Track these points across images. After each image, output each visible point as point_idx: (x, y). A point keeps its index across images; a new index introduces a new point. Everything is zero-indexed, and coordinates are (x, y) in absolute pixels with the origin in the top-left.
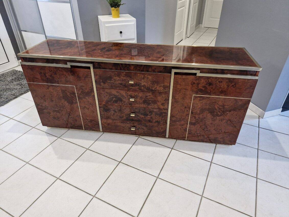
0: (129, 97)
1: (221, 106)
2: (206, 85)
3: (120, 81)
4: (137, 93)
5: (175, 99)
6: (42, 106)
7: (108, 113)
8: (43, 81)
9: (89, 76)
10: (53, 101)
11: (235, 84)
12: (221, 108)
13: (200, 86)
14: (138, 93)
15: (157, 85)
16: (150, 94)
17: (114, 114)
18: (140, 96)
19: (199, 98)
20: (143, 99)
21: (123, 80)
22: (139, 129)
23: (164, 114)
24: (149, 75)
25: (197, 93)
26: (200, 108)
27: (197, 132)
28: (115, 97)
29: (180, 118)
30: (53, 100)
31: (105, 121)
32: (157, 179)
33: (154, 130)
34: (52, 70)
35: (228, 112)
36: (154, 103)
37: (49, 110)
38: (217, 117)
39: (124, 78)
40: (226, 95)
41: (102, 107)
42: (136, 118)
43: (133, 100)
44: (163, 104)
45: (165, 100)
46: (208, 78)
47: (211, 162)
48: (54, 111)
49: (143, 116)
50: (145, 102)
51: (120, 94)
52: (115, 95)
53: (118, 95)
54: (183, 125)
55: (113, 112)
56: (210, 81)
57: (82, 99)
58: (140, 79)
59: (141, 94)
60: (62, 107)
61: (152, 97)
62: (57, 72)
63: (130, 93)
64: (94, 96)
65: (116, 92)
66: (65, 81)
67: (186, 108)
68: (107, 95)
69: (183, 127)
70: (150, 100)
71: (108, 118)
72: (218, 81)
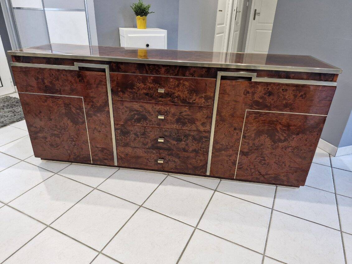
0: (157, 113)
1: (285, 126)
2: (265, 95)
3: (145, 90)
4: (168, 108)
5: (221, 116)
6: (36, 127)
7: (127, 138)
8: (40, 90)
9: (103, 83)
10: (51, 120)
11: (305, 94)
12: (285, 130)
13: (256, 97)
14: (170, 109)
15: (197, 95)
16: (186, 109)
17: (135, 139)
19: (254, 115)
20: (176, 117)
21: (149, 89)
22: (170, 162)
23: (204, 140)
24: (186, 80)
25: (251, 107)
26: (255, 130)
27: (250, 167)
28: (138, 114)
29: (227, 146)
30: (51, 118)
31: (122, 149)
32: (195, 230)
33: (191, 164)
34: (53, 75)
35: (294, 136)
36: (191, 123)
37: (45, 134)
38: (280, 143)
39: (151, 85)
40: (292, 110)
41: (119, 129)
42: (165, 146)
43: (163, 118)
44: (203, 124)
45: (206, 118)
46: (268, 84)
47: (272, 209)
48: (53, 135)
49: (175, 143)
50: (178, 121)
51: (145, 109)
52: (137, 111)
53: (141, 110)
54: (230, 156)
55: (134, 135)
56: (270, 88)
57: (91, 117)
58: (173, 87)
59: (173, 110)
60: (64, 129)
61: (189, 113)
62: (59, 77)
63: (158, 108)
64: (109, 112)
65: (140, 106)
66: (69, 89)
67: (235, 129)
68: (126, 111)
69: (231, 158)
70: (186, 118)
71: (126, 145)
72: (282, 89)
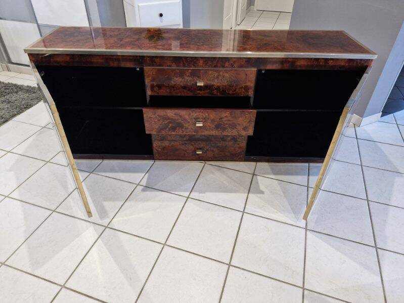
0: (195, 120)
14: (209, 114)
15: (237, 86)
18: (212, 118)
20: (216, 123)
24: (227, 71)
36: (232, 128)
43: (201, 125)
44: (245, 129)
50: (218, 127)
51: (181, 116)
53: (176, 118)
58: (212, 79)
59: (212, 115)
63: (195, 115)
65: (175, 114)
70: (227, 124)
